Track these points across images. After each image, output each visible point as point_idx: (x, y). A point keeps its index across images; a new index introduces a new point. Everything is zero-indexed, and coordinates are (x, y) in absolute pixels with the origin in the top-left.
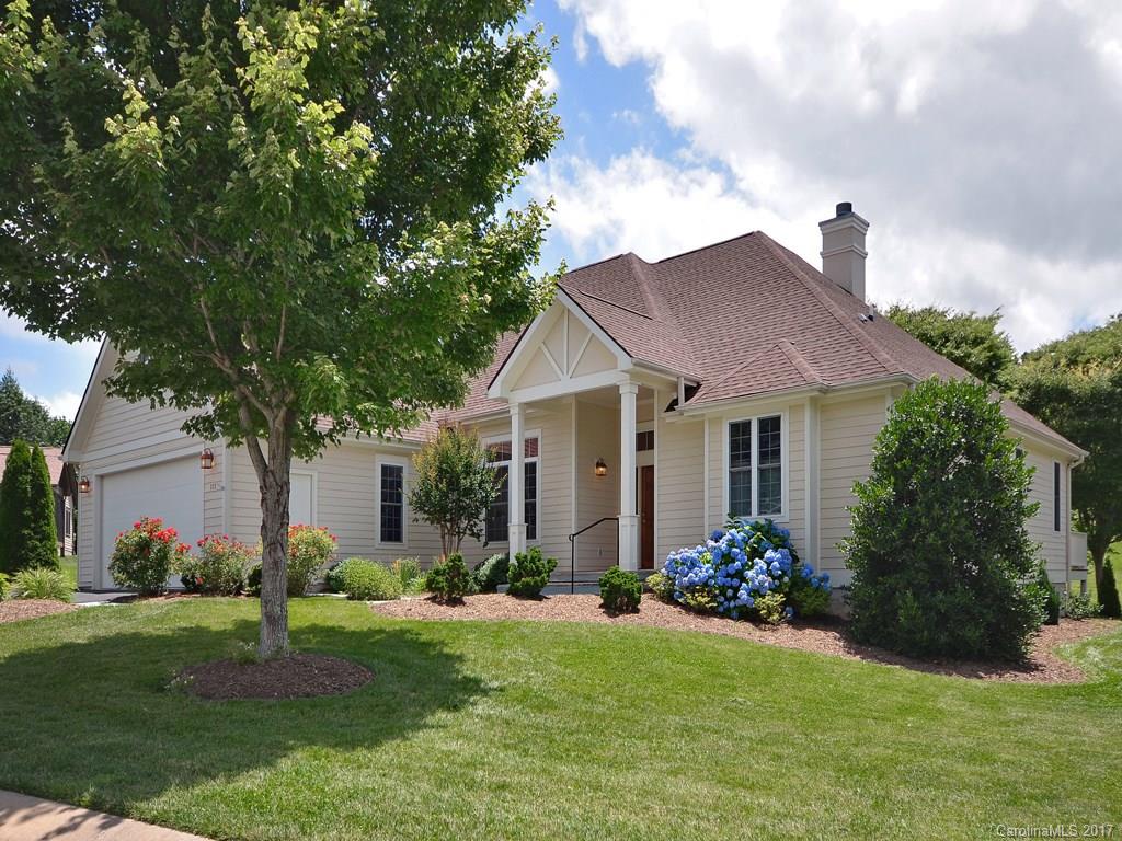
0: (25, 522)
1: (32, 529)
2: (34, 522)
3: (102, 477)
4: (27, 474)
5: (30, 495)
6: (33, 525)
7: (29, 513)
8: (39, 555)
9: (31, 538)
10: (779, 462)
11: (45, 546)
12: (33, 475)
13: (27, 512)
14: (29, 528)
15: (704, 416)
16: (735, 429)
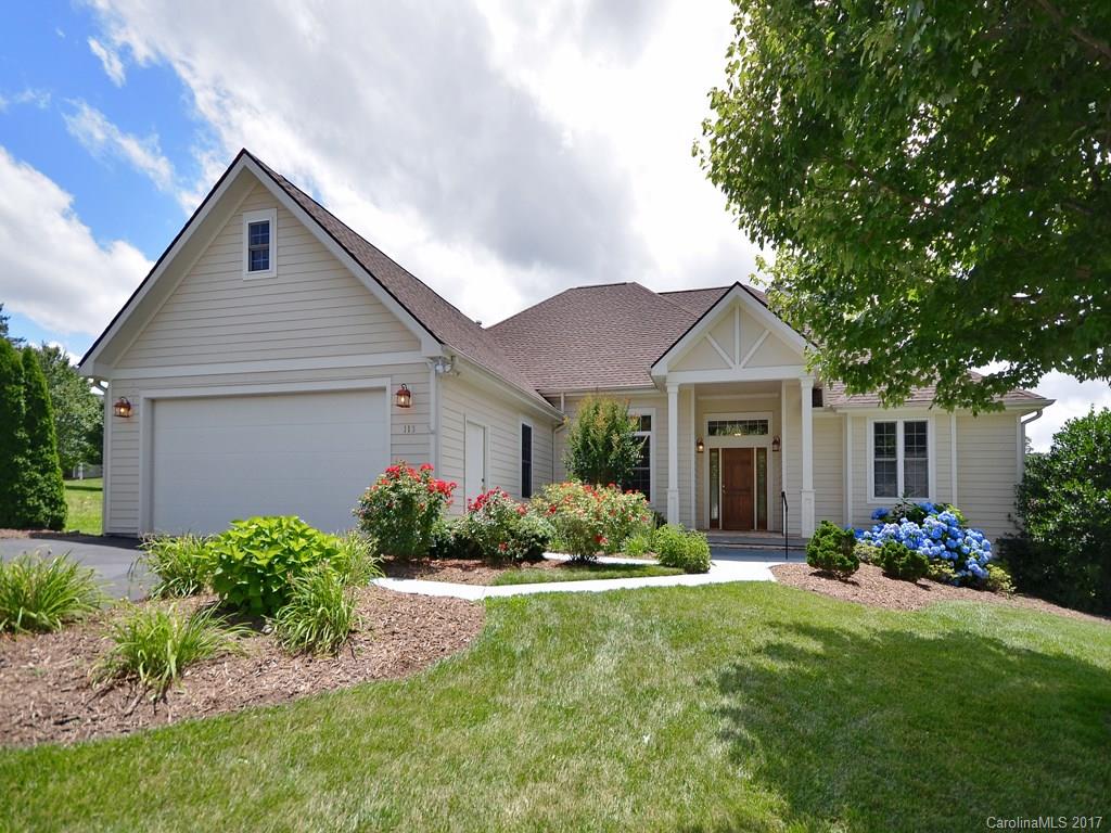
0: (19, 447)
1: (28, 457)
2: (32, 447)
3: (153, 401)
4: (18, 383)
5: (24, 412)
6: (29, 451)
7: (24, 435)
8: (41, 490)
9: (27, 468)
10: (926, 456)
11: (49, 479)
12: (29, 387)
13: (22, 434)
14: (23, 454)
15: (846, 414)
16: (879, 427)
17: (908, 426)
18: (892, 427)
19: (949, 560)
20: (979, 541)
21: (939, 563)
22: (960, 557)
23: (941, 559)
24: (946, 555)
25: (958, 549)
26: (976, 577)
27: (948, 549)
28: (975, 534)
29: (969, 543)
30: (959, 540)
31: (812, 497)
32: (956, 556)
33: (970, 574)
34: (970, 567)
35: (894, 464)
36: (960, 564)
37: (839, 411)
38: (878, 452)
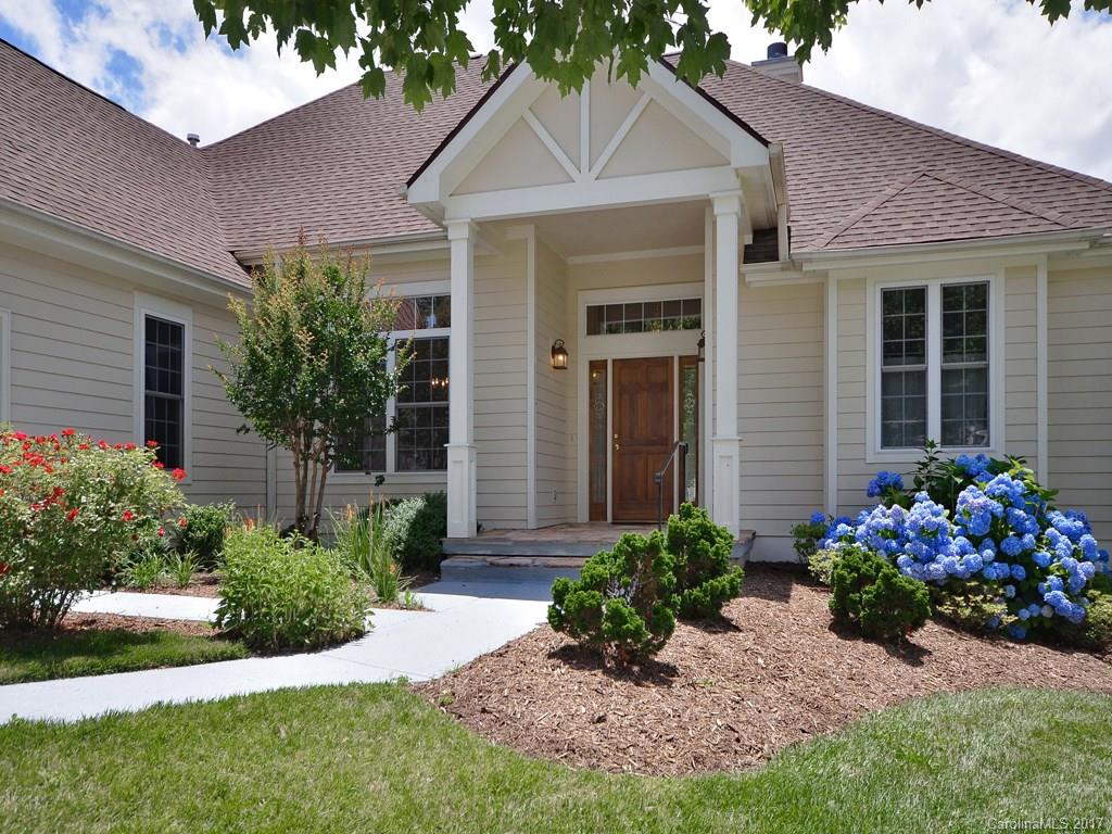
10: (985, 359)
15: (825, 274)
16: (890, 299)
17: (950, 294)
18: (917, 297)
19: (1004, 583)
20: (1074, 537)
21: (977, 591)
22: (1030, 575)
23: (986, 582)
24: (999, 570)
25: (1026, 558)
26: (1059, 619)
27: (1000, 556)
28: (1066, 523)
29: (1051, 544)
30: (1029, 538)
31: (734, 450)
32: (1020, 572)
33: (1046, 612)
34: (1047, 596)
35: (921, 377)
36: (1026, 591)
37: (806, 268)
38: (890, 352)
